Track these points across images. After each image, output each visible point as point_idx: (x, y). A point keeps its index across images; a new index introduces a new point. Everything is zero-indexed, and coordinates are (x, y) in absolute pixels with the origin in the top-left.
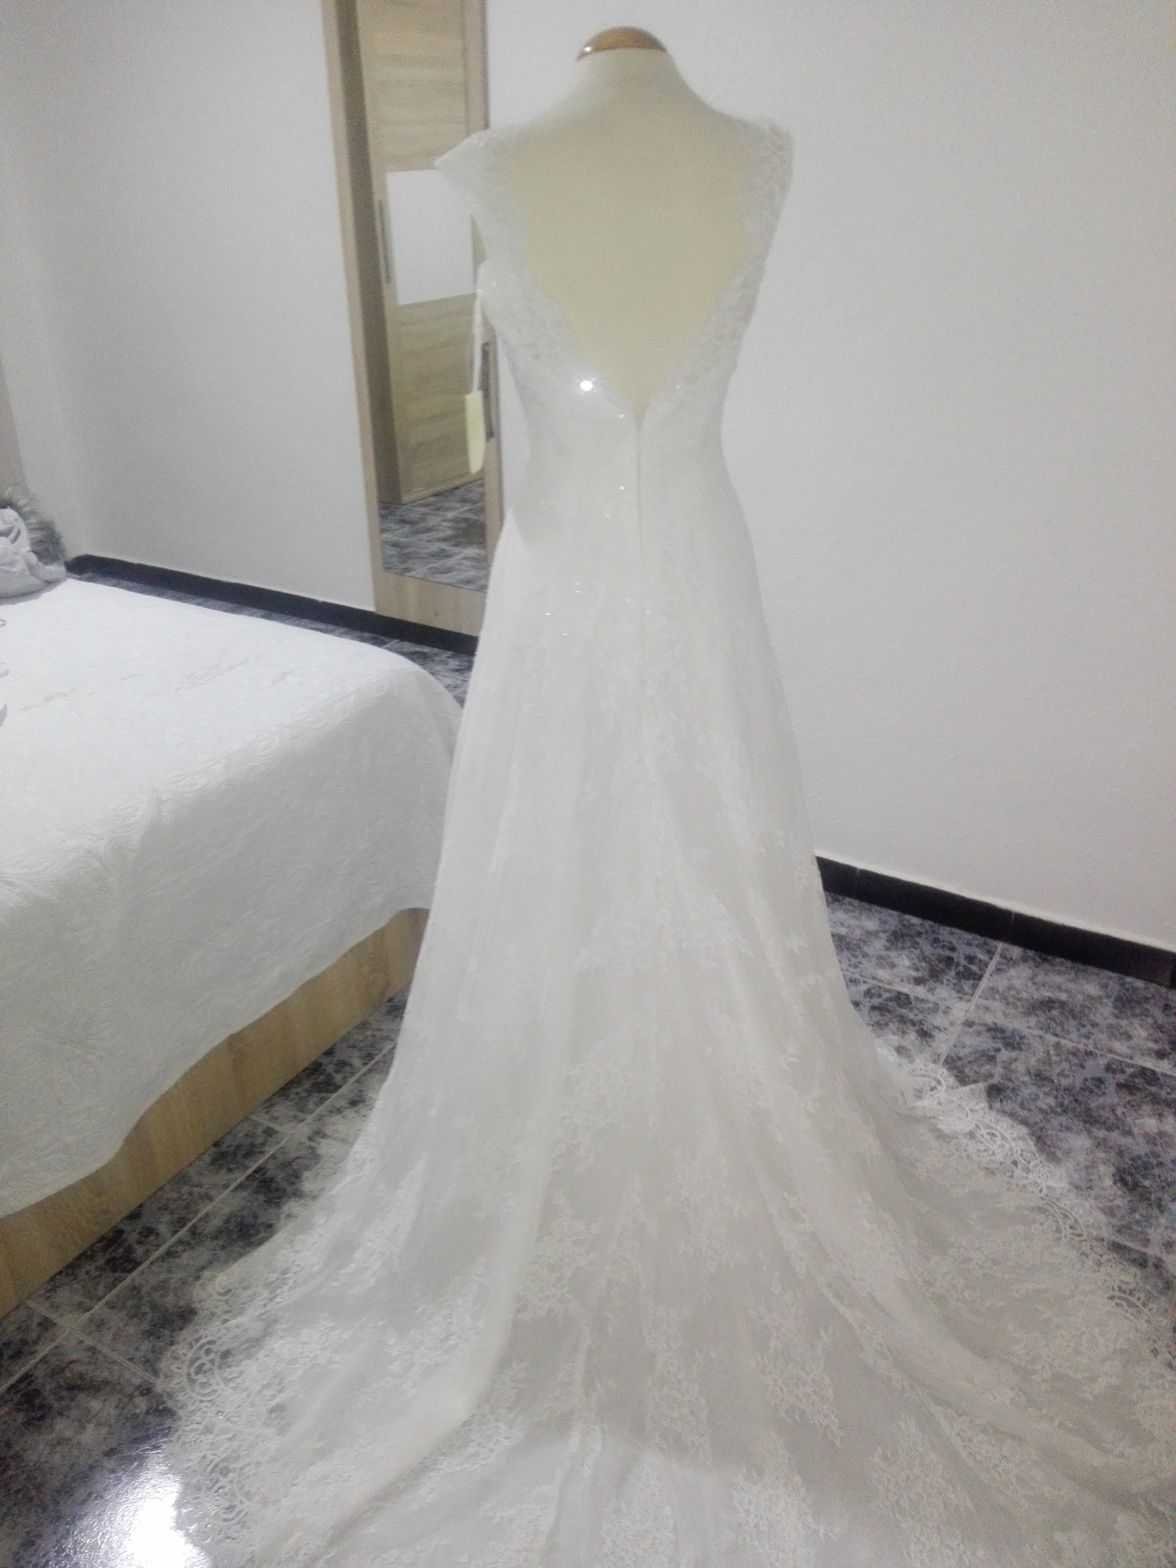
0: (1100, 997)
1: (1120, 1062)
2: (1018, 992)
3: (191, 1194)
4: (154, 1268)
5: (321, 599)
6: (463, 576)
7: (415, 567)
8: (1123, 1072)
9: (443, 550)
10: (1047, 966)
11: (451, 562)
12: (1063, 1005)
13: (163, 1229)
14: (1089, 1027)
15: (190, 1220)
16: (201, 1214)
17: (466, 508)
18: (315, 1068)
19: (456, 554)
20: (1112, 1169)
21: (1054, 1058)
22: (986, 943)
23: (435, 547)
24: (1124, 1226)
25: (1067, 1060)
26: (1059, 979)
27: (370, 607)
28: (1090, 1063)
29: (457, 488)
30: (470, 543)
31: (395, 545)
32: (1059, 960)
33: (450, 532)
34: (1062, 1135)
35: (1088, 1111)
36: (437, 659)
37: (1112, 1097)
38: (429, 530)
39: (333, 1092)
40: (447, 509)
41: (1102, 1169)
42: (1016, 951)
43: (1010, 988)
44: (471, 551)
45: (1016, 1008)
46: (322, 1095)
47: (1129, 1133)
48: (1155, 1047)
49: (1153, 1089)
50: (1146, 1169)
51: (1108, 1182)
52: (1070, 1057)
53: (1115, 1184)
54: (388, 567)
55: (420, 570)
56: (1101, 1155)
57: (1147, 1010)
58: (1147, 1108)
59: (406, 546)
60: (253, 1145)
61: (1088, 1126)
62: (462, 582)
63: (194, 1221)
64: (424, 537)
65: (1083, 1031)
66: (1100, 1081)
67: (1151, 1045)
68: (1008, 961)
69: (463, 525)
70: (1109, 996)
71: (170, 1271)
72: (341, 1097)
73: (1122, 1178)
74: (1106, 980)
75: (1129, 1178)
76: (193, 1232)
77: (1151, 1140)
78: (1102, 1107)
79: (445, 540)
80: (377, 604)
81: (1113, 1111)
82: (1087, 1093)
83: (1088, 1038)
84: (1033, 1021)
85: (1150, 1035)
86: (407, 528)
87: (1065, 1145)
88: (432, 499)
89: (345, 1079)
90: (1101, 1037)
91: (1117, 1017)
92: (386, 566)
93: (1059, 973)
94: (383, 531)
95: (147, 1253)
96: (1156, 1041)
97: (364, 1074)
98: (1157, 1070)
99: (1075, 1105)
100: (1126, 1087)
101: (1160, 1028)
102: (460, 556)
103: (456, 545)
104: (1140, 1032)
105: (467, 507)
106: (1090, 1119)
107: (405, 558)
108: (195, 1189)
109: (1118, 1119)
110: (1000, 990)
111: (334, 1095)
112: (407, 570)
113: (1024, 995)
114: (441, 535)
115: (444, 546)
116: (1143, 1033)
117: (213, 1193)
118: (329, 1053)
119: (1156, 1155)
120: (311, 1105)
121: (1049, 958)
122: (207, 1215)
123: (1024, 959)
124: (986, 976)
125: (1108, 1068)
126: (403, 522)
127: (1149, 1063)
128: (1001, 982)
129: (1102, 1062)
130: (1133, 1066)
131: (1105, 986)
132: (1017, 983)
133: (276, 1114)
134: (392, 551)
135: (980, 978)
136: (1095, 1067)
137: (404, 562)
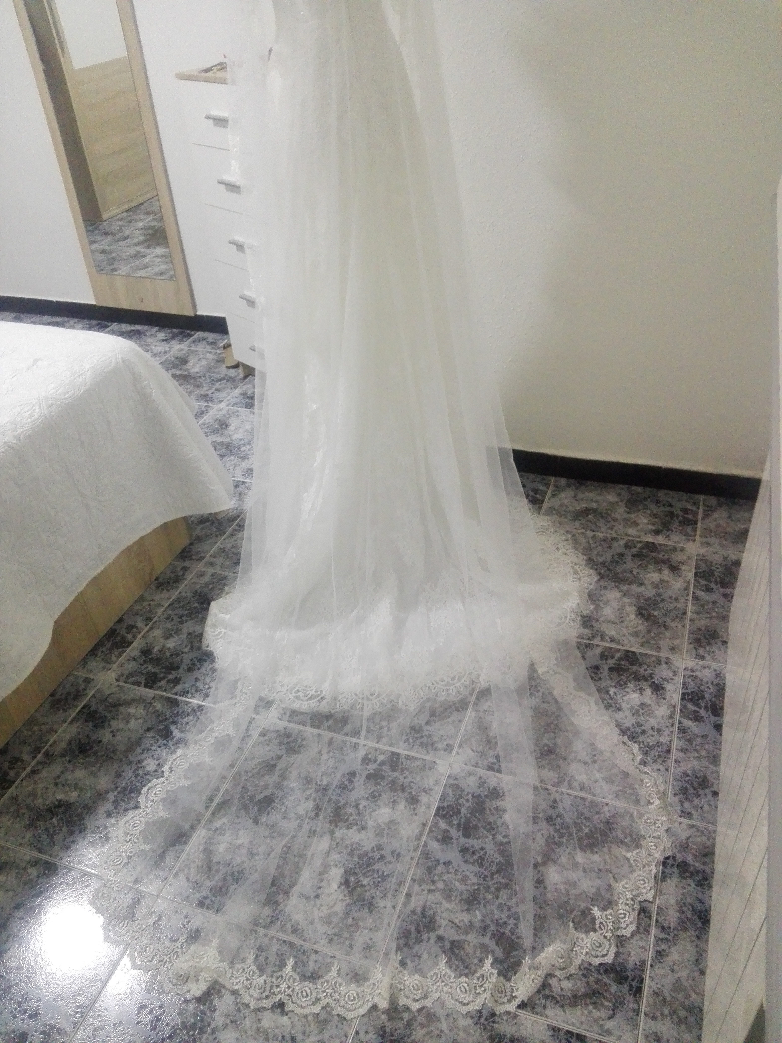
0: (617, 502)
1: (633, 541)
2: (567, 506)
3: (40, 730)
4: (24, 783)
5: (55, 299)
6: (157, 270)
7: (121, 267)
8: (635, 547)
9: (139, 252)
10: (583, 488)
11: (146, 260)
12: (595, 511)
13: (26, 757)
14: (612, 522)
15: (44, 747)
16: (51, 742)
17: (150, 218)
18: (112, 633)
19: (149, 254)
20: (634, 608)
21: (593, 546)
22: (543, 479)
23: (132, 251)
24: (644, 642)
25: (600, 545)
26: (591, 495)
27: (91, 301)
28: (615, 544)
29: (141, 204)
30: (159, 244)
31: (103, 252)
32: (589, 483)
33: (142, 238)
34: (602, 592)
35: (616, 574)
36: (148, 333)
37: (630, 564)
38: (126, 238)
39: (128, 647)
40: (136, 221)
41: (628, 609)
42: (563, 481)
43: (561, 505)
44: (159, 251)
45: (566, 517)
46: (121, 650)
47: (642, 584)
48: (653, 528)
49: (654, 554)
50: (654, 605)
51: (633, 617)
52: (602, 543)
53: (637, 617)
54: (100, 268)
55: (124, 269)
56: (626, 600)
57: (646, 505)
58: (651, 567)
59: (111, 252)
60: (78, 691)
61: (617, 584)
62: (156, 274)
63: (46, 748)
64: (124, 243)
65: (608, 526)
66: (622, 555)
67: (651, 527)
68: (559, 489)
69: (150, 232)
70: (622, 501)
71: (35, 783)
72: (133, 649)
73: (640, 613)
74: (620, 491)
75: (645, 612)
76: (47, 754)
77: (656, 586)
78: (625, 571)
79: (140, 244)
80: (97, 298)
81: (631, 572)
82: (614, 564)
83: (612, 529)
84: (577, 524)
85: (649, 520)
86: (109, 238)
87: (604, 599)
88: (124, 214)
89: (134, 637)
90: (620, 527)
91: (628, 513)
92: (99, 269)
93: (591, 491)
94: (91, 242)
95: (17, 775)
96: (653, 524)
97: (148, 632)
98: (656, 542)
99: (608, 573)
100: (638, 556)
101: (655, 516)
102: (152, 255)
103: (148, 247)
104: (643, 520)
105: (152, 217)
106: (618, 580)
107: (112, 261)
108: (43, 727)
109: (635, 577)
110: (556, 508)
111: (129, 650)
112: (114, 270)
113: (571, 508)
114: (135, 241)
115: (138, 248)
116: (645, 521)
117: (55, 727)
118: (120, 621)
119: (659, 595)
120: (114, 658)
121: (584, 482)
122: (55, 742)
123: (569, 486)
124: (546, 499)
125: (627, 546)
126: (106, 234)
127: (650, 539)
128: (556, 502)
129: (622, 542)
130: (640, 542)
131: (619, 494)
132: (566, 502)
133: (90, 668)
134: (103, 257)
135: (543, 502)
136: (618, 546)
137: (112, 264)
